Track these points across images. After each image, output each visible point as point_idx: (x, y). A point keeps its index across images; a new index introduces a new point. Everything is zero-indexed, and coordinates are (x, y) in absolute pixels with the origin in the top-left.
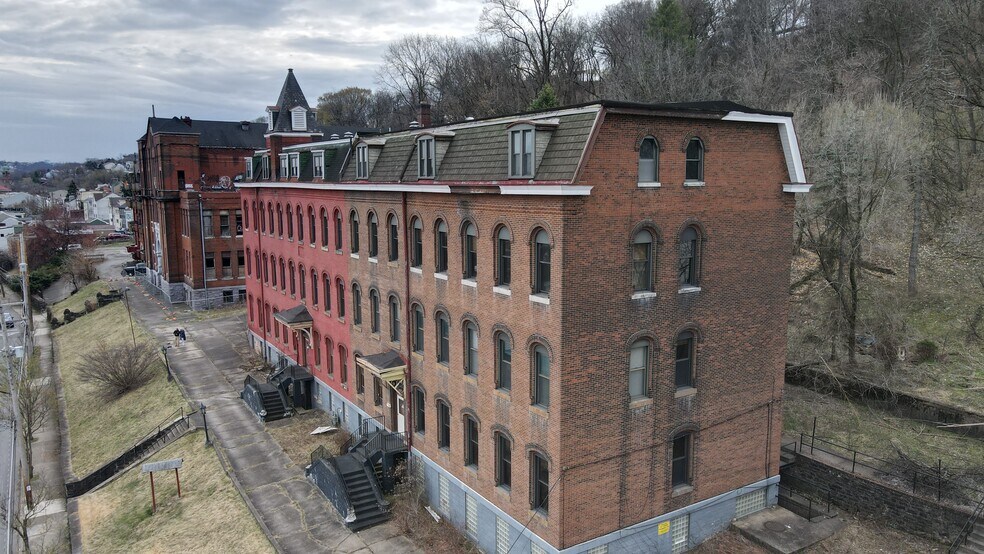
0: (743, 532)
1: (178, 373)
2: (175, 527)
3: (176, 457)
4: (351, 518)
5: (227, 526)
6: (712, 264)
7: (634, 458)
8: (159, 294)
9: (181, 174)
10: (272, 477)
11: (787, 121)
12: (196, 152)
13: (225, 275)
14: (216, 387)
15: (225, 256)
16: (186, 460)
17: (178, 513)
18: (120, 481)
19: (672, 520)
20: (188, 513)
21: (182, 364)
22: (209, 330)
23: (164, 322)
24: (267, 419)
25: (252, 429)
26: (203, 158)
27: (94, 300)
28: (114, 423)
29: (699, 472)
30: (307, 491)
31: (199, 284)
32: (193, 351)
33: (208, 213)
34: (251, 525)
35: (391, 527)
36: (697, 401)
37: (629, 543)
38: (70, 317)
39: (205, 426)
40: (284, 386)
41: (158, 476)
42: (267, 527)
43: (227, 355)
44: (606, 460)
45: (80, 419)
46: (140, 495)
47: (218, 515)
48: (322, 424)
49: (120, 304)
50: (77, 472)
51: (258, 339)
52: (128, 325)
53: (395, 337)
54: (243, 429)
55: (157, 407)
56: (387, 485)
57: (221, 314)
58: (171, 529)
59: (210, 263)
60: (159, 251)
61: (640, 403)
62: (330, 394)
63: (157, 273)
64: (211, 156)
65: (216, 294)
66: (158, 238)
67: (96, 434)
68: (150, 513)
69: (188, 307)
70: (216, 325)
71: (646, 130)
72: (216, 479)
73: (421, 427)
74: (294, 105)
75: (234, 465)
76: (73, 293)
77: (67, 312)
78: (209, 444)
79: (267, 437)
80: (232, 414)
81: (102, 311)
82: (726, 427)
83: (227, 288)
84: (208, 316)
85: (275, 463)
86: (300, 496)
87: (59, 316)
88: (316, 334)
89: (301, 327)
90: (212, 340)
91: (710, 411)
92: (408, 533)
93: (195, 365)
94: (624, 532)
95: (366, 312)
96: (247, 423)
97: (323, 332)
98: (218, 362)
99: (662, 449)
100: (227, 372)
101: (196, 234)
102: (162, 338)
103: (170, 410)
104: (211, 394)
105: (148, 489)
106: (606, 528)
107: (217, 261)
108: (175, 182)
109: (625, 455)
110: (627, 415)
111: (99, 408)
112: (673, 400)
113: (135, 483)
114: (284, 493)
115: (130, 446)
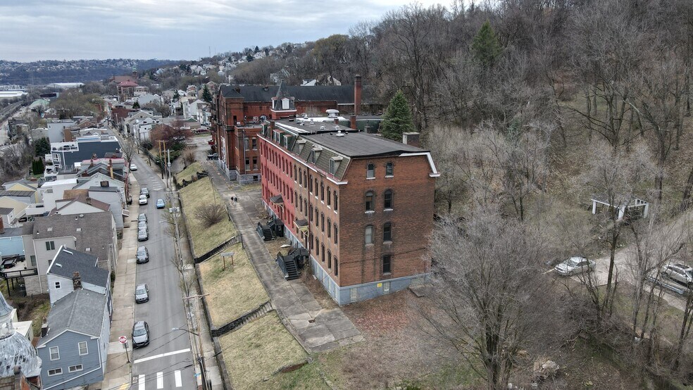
0: (411, 290)
1: (233, 218)
2: (231, 275)
3: (231, 252)
4: (287, 276)
5: (248, 276)
6: (397, 201)
7: (367, 262)
8: (224, 174)
9: (235, 118)
10: (264, 261)
11: (428, 154)
12: (242, 106)
13: (254, 168)
14: (247, 225)
15: (255, 159)
16: (234, 253)
17: (233, 271)
18: (213, 259)
19: (383, 283)
20: (235, 271)
21: (234, 213)
22: (246, 196)
23: (227, 191)
24: (265, 240)
25: (259, 243)
26: (245, 107)
27: (195, 175)
28: (209, 237)
29: (393, 269)
30: (275, 267)
31: (243, 172)
32: (239, 207)
33: (247, 138)
34: (255, 276)
35: (299, 280)
36: (392, 246)
37: (365, 288)
38: (186, 183)
39: (242, 241)
40: (273, 228)
41: (226, 258)
42: (260, 277)
43: (252, 210)
44: (356, 262)
45: (196, 234)
46: (220, 264)
47: (245, 272)
48: (285, 244)
49: (207, 179)
50: (198, 255)
51: (266, 204)
52: (212, 192)
53: (306, 215)
54: (256, 243)
55: (225, 232)
56: (301, 267)
57: (252, 188)
58: (230, 275)
59: (247, 162)
60: (225, 152)
61: (369, 245)
62: (289, 232)
63: (223, 162)
64: (249, 107)
65: (250, 178)
66: (224, 146)
67: (203, 241)
68: (223, 270)
69: (238, 183)
70: (250, 194)
71: (369, 162)
72: (245, 261)
73: (312, 248)
74: (284, 97)
75: (252, 256)
76: (185, 168)
77: (183, 181)
78: (243, 248)
79: (264, 247)
80: (253, 236)
81: (200, 182)
82: (406, 255)
83: (255, 174)
84: (246, 188)
85: (266, 257)
86: (272, 268)
87: (180, 182)
88: (285, 207)
89: (279, 204)
90: (247, 202)
91: (398, 249)
92: (304, 282)
93: (239, 214)
94: (363, 285)
95: (299, 204)
96: (258, 241)
97: (287, 207)
98: (249, 213)
99: (378, 260)
100: (252, 218)
101: (241, 149)
102: (226, 200)
103: (229, 234)
104: (246, 228)
105: (223, 262)
106: (357, 282)
107: (251, 161)
108: (232, 122)
109: (364, 261)
110: (364, 249)
111: (203, 230)
112: (382, 245)
113: (218, 260)
114: (267, 267)
115: (216, 246)
